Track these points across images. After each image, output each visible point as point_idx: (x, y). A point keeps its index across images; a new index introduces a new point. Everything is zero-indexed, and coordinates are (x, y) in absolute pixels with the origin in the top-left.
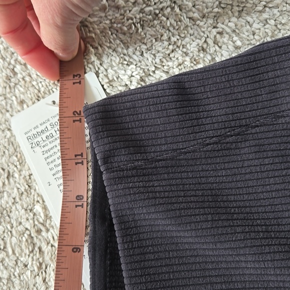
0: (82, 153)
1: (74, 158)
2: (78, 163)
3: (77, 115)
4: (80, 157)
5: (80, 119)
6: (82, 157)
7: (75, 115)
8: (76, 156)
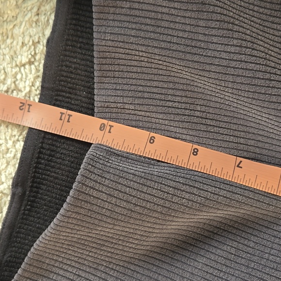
0: (61, 113)
1: (62, 121)
2: (69, 119)
3: (24, 107)
4: (64, 116)
5: (28, 105)
6: (64, 114)
7: (23, 109)
8: (61, 119)
